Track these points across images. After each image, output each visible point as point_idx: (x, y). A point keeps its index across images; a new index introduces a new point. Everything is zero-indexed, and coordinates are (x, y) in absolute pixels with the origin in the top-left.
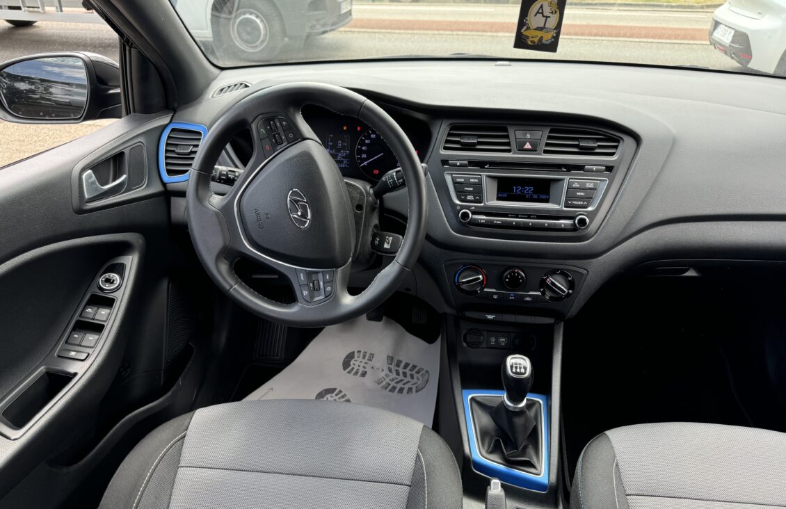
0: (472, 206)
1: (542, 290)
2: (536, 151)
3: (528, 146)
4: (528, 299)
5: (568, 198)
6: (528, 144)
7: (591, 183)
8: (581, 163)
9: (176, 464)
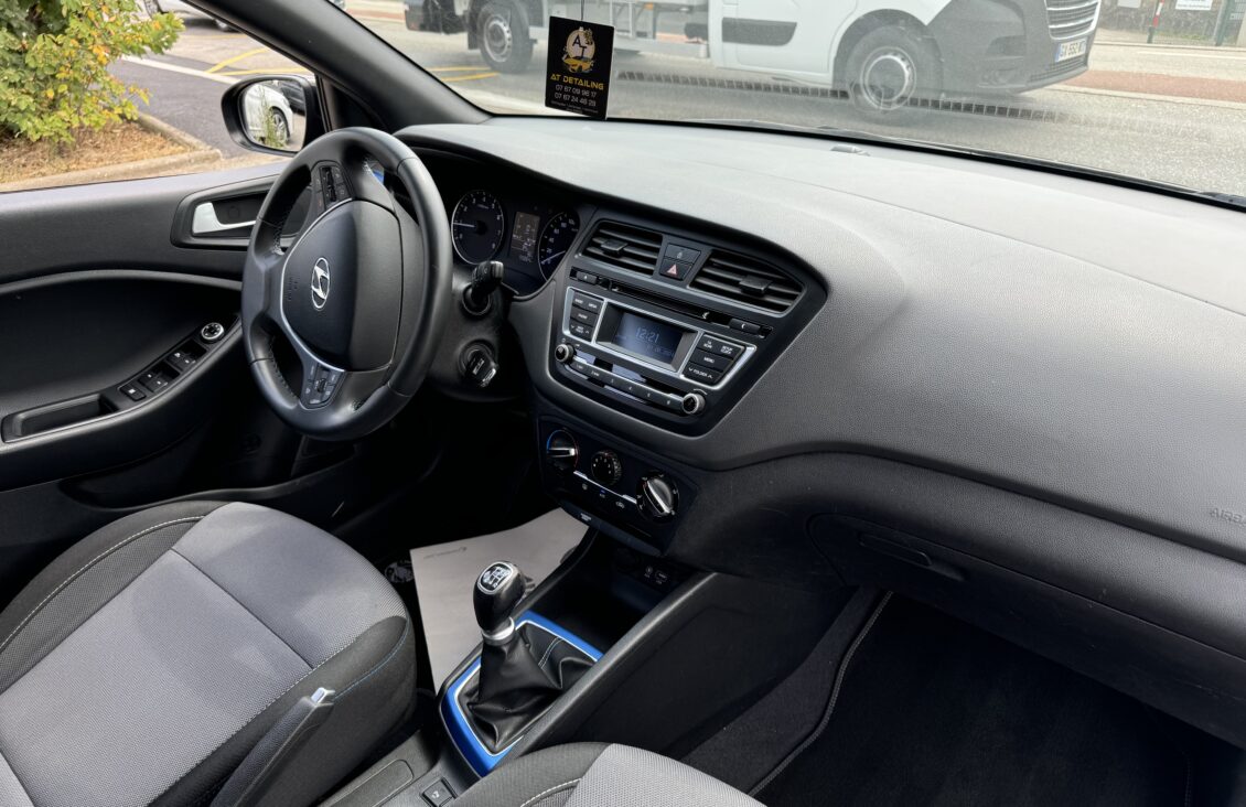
0: (578, 342)
1: (639, 497)
2: (681, 280)
3: (673, 271)
4: (621, 505)
5: (692, 363)
6: (674, 267)
7: (730, 346)
8: (727, 312)
9: (168, 544)
